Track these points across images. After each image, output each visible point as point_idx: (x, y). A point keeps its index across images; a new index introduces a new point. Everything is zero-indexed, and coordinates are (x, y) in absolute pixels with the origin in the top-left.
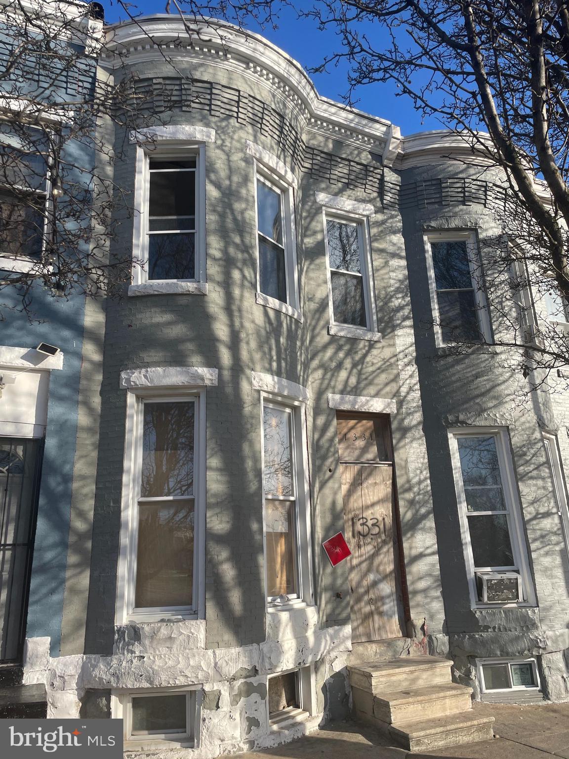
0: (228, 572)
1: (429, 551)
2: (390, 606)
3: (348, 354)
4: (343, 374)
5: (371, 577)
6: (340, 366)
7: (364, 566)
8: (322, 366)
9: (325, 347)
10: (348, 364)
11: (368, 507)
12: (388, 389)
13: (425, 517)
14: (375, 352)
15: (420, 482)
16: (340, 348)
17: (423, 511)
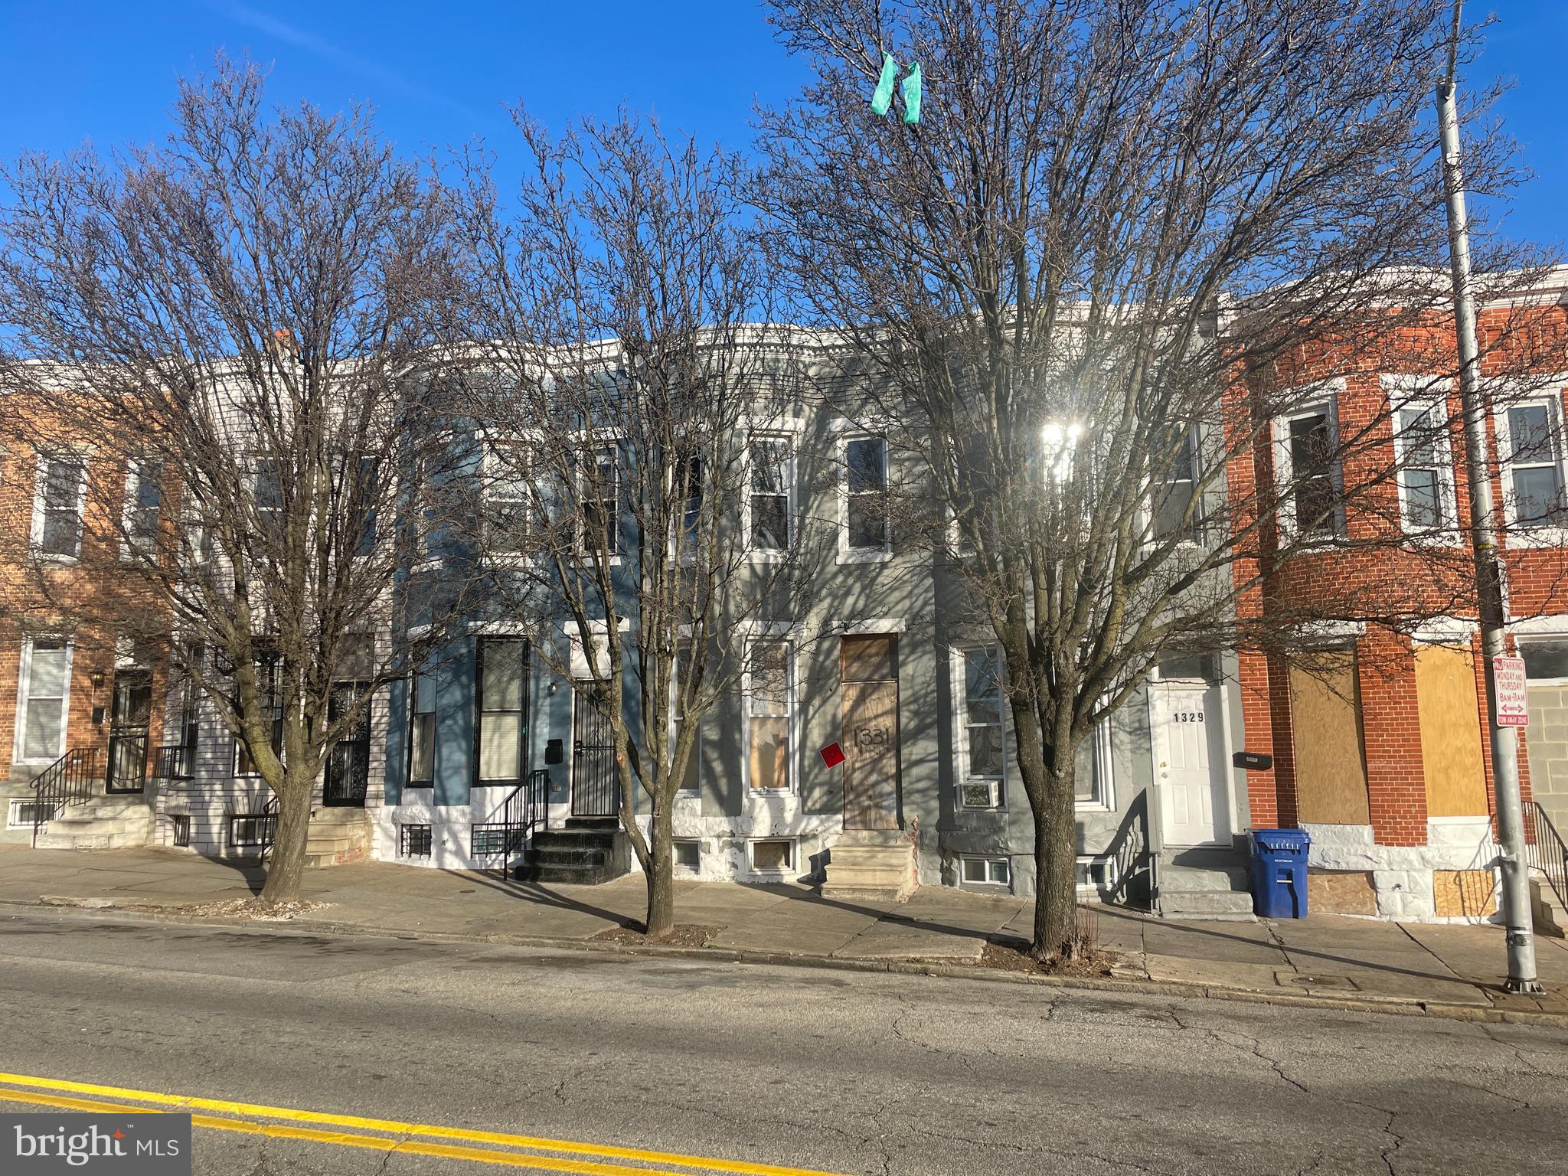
0: (718, 767)
1: (931, 757)
2: (891, 802)
3: (857, 579)
4: (850, 600)
5: (874, 778)
6: (847, 593)
7: (868, 768)
8: (830, 594)
9: (835, 576)
10: (857, 588)
11: (870, 719)
12: (899, 607)
13: (930, 726)
14: (886, 572)
15: (926, 695)
16: (850, 574)
17: (929, 720)
